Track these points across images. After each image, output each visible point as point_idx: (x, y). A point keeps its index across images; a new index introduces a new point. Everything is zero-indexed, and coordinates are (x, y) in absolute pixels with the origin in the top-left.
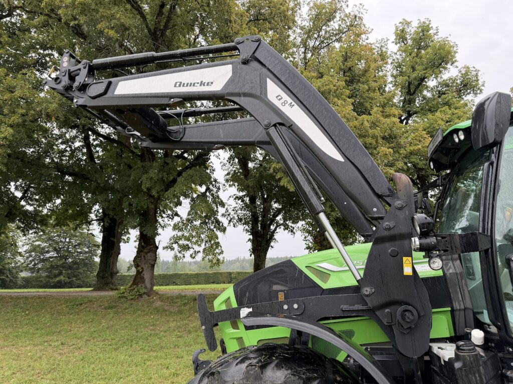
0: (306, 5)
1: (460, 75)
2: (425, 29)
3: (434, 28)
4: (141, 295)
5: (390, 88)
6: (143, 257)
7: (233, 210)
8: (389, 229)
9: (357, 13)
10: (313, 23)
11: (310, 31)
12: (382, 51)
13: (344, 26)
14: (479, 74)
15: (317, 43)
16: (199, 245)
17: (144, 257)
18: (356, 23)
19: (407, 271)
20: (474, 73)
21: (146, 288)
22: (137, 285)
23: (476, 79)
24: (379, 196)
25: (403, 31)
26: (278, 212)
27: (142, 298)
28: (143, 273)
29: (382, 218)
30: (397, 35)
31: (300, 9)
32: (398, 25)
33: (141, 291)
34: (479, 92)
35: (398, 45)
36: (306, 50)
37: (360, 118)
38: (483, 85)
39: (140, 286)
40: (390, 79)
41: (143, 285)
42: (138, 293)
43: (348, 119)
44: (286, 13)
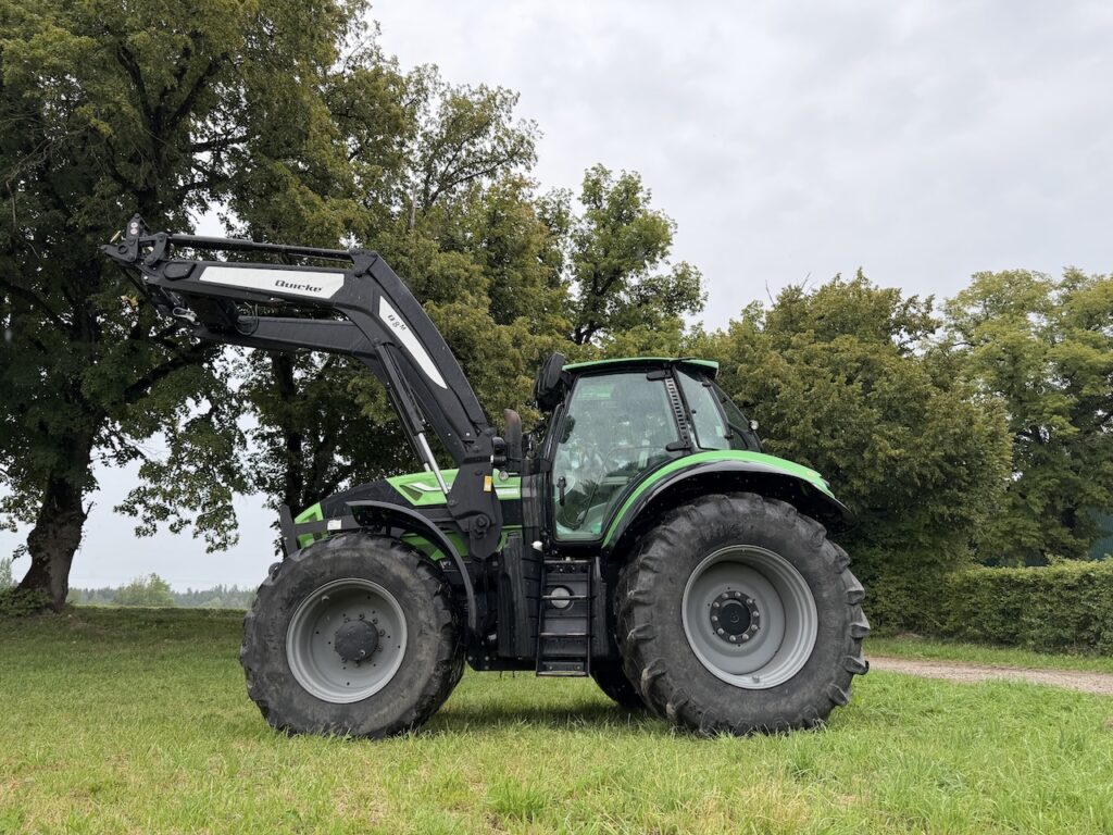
0: (437, 96)
1: (673, 275)
2: (630, 188)
3: (645, 189)
4: (38, 610)
5: (567, 275)
6: (51, 533)
7: (250, 460)
8: (477, 451)
9: (525, 134)
10: (448, 131)
11: (440, 144)
12: (560, 211)
13: (500, 149)
14: (701, 279)
15: (451, 170)
16: (193, 509)
17: (55, 532)
18: (522, 150)
19: (487, 487)
20: (694, 277)
21: (51, 595)
22: (33, 589)
23: (695, 286)
24: (474, 424)
25: (596, 183)
26: (344, 472)
27: (41, 614)
28: (49, 565)
29: (473, 442)
30: (587, 188)
31: (425, 100)
32: (590, 171)
33: (42, 600)
34: (698, 307)
35: (587, 206)
36: (429, 177)
37: (497, 327)
38: (705, 299)
39: (37, 590)
40: (568, 261)
41: (45, 589)
42: (33, 605)
43: (478, 327)
44: (401, 121)
